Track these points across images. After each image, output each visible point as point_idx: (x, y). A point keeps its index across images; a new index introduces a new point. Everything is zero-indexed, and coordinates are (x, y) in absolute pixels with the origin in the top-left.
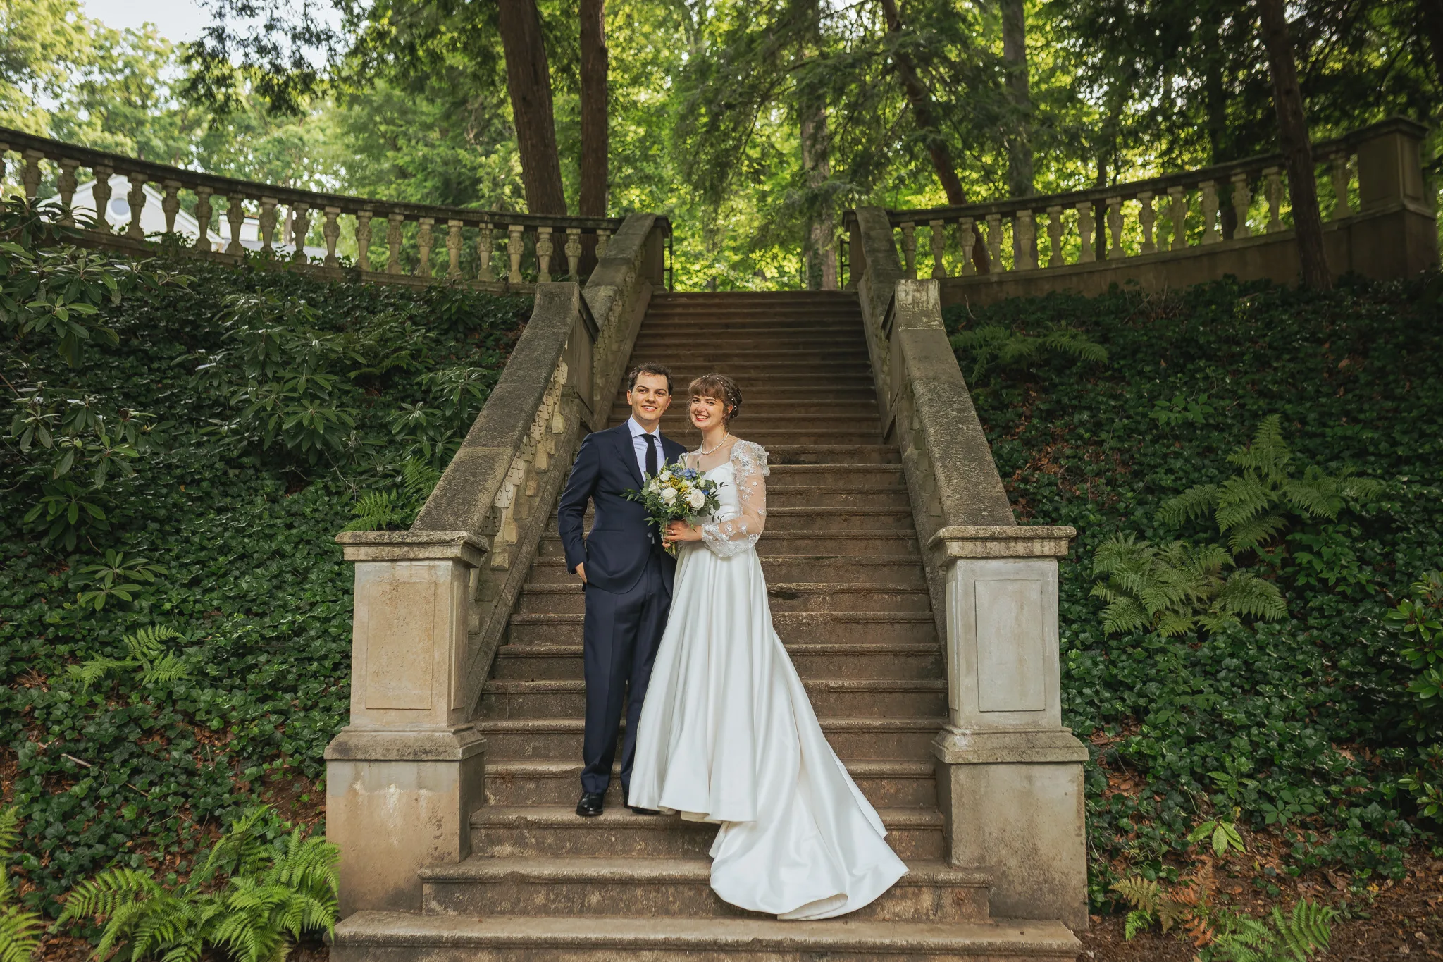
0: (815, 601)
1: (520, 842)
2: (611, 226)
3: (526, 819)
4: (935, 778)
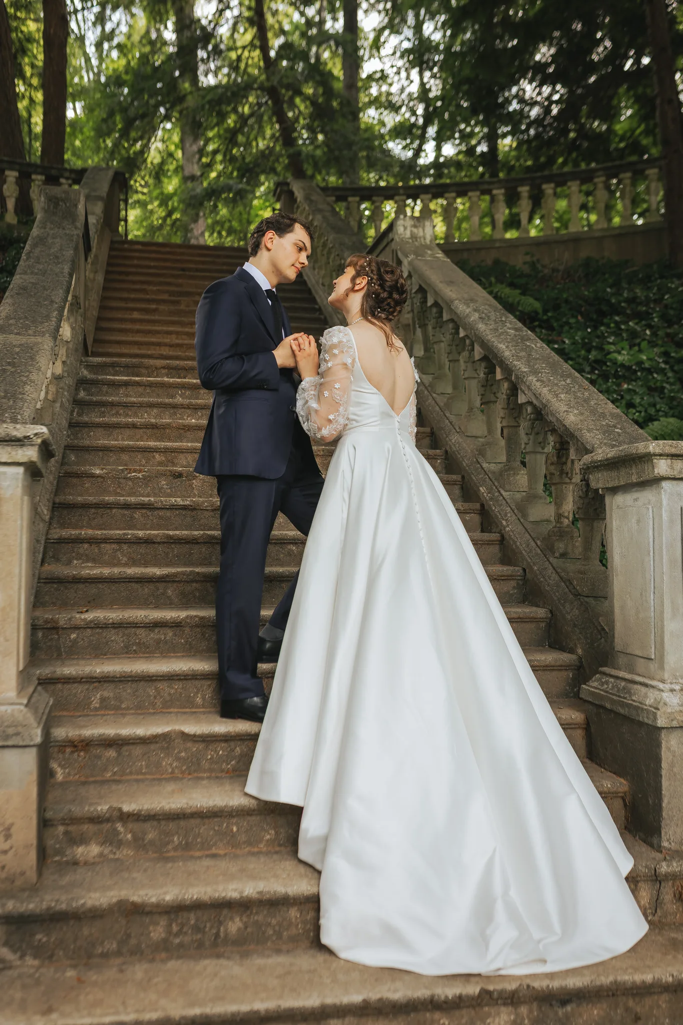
1: (112, 840)
2: (73, 176)
3: (120, 810)
4: (587, 728)
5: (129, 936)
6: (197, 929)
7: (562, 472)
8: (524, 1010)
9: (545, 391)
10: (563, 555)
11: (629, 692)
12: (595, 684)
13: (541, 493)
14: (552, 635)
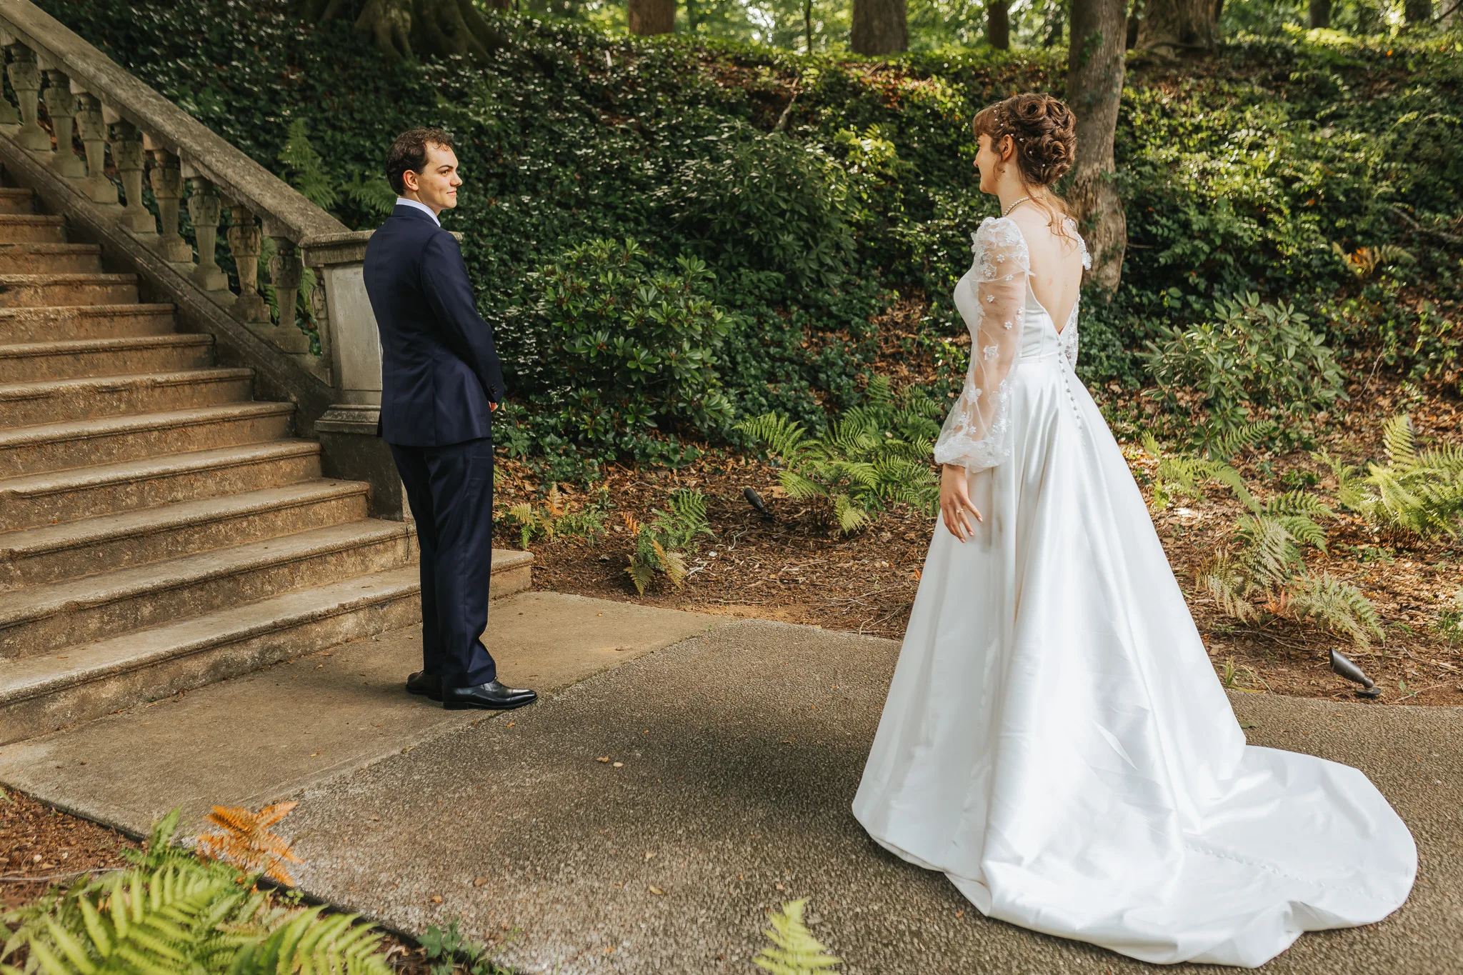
0: (26, 294)
3: (11, 552)
4: (322, 453)
5: (73, 629)
6: (122, 617)
7: (246, 246)
8: (361, 614)
9: (230, 172)
10: (255, 321)
11: (365, 417)
12: (328, 418)
13: (214, 263)
14: (257, 390)
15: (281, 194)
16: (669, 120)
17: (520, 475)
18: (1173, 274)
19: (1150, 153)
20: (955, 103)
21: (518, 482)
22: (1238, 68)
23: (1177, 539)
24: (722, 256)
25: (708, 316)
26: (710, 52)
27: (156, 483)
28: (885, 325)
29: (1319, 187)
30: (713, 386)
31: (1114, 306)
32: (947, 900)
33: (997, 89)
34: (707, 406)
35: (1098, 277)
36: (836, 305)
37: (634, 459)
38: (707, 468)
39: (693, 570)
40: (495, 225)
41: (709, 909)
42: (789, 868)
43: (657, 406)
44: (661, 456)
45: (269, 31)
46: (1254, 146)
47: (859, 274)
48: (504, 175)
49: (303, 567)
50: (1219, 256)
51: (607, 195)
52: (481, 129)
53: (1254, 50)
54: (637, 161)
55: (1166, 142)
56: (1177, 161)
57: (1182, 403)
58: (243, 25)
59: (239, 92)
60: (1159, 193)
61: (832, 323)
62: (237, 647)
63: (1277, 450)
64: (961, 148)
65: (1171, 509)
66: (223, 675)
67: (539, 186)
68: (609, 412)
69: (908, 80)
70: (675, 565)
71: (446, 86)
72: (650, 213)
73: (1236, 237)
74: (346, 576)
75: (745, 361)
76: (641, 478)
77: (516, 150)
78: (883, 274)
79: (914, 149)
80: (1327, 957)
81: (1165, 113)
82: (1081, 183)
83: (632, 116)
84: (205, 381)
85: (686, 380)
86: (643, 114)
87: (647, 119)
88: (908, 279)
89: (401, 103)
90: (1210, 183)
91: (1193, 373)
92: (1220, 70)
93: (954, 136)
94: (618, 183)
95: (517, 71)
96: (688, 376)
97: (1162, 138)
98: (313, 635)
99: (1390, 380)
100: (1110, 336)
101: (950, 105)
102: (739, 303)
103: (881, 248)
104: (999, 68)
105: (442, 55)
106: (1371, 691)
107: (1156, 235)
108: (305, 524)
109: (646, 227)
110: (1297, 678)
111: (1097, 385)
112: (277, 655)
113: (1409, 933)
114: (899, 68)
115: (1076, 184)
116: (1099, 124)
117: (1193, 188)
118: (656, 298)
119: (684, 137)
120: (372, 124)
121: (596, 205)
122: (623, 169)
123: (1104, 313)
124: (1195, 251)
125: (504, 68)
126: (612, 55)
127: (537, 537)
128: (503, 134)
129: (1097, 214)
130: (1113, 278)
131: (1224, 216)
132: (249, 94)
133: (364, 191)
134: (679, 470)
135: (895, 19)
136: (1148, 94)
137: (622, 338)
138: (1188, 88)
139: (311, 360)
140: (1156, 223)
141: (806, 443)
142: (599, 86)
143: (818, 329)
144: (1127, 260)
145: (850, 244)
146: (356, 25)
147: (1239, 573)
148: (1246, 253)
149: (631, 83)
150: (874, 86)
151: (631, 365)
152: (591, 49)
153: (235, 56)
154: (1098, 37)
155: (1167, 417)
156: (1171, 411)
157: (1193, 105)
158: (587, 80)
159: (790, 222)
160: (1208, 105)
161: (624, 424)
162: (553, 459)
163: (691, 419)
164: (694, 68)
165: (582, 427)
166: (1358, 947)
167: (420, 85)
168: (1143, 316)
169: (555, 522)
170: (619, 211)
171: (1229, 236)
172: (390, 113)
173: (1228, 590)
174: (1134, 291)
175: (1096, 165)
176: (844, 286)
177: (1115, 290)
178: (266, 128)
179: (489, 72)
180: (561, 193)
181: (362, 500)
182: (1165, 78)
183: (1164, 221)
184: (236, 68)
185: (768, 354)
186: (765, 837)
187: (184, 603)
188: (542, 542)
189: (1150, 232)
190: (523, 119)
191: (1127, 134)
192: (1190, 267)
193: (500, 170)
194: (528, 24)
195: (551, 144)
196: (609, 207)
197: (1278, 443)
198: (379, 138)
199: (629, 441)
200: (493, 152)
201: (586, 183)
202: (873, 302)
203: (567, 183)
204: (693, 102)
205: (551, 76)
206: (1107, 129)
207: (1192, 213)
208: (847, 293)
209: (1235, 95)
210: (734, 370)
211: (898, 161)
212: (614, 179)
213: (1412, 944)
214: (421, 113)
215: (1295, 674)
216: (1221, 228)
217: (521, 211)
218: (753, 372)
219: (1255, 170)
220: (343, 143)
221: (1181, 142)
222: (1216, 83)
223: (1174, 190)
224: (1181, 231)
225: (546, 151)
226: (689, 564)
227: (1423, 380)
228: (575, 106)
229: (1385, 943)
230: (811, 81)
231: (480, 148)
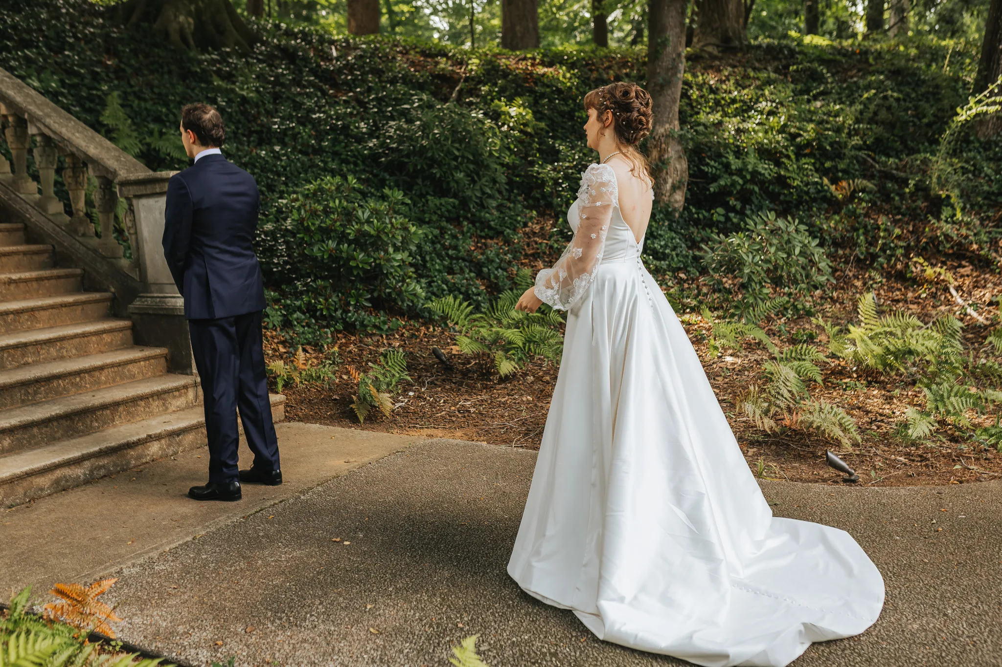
4: (133, 328)
7: (77, 182)
8: (163, 441)
9: (64, 130)
10: (84, 235)
11: (164, 302)
12: (137, 303)
13: (53, 195)
14: (86, 284)
15: (101, 146)
16: (377, 94)
17: (276, 341)
18: (719, 199)
19: (702, 117)
20: (573, 83)
21: (274, 346)
22: (759, 61)
23: (725, 377)
24: (415, 188)
25: (406, 229)
26: (404, 47)
27: (12, 351)
28: (527, 234)
29: (814, 140)
30: (410, 277)
31: (681, 220)
32: (574, 630)
33: (600, 74)
34: (406, 291)
35: (669, 201)
36: (493, 220)
37: (355, 328)
38: (407, 334)
39: (398, 405)
40: (255, 167)
41: (411, 642)
42: (466, 612)
43: (371, 292)
44: (375, 326)
45: (92, 30)
46: (771, 113)
47: (509, 200)
48: (262, 132)
49: (121, 409)
50: (750, 186)
51: (334, 146)
52: (244, 100)
53: (770, 47)
54: (355, 122)
55: (713, 110)
56: (720, 123)
57: (727, 286)
58: (72, 26)
59: (70, 73)
60: (709, 145)
61: (491, 233)
62: (73, 467)
63: (789, 316)
64: (577, 114)
65: (720, 357)
66: (62, 488)
67: (287, 140)
68: (338, 296)
69: (540, 67)
70: (385, 401)
71: (219, 70)
72: (364, 158)
73: (760, 174)
74: (151, 414)
75: (432, 260)
76: (361, 342)
77: (270, 114)
78: (525, 199)
79: (545, 114)
80: (828, 659)
81: (712, 91)
82: (657, 137)
83: (351, 91)
84: (48, 278)
85: (391, 273)
86: (358, 90)
87: (361, 93)
88: (542, 202)
89: (188, 81)
90: (743, 138)
91: (732, 265)
92: (747, 62)
93: (572, 106)
94: (342, 137)
95: (270, 59)
96: (392, 270)
97: (710, 107)
98: (129, 456)
99: (862, 269)
100: (678, 240)
101: (569, 84)
102: (427, 220)
103: (523, 181)
104: (601, 59)
105: (216, 48)
106: (853, 478)
107: (707, 173)
108: (122, 379)
109: (362, 167)
110: (804, 469)
111: (670, 274)
112: (102, 472)
113: (880, 641)
114: (534, 59)
115: (654, 138)
116: (669, 98)
117: (731, 141)
118: (369, 217)
119: (388, 106)
120: (167, 96)
121: (327, 152)
122: (345, 127)
123: (674, 225)
124: (734, 183)
125: (260, 57)
126: (336, 49)
127: (288, 384)
128: (260, 103)
129: (668, 159)
130: (680, 201)
131: (752, 160)
132: (77, 74)
133: (161, 143)
134: (387, 336)
135: (531, 25)
136: (700, 78)
137: (346, 245)
138: (726, 73)
139: (125, 263)
140: (708, 165)
141: (474, 316)
142: (327, 70)
143: (482, 237)
144: (688, 189)
145: (503, 179)
146: (155, 26)
147: (765, 400)
148: (767, 185)
149: (350, 68)
150: (517, 71)
151: (352, 263)
152: (322, 45)
153: (67, 47)
154: (667, 40)
155: (717, 295)
156: (720, 291)
157: (730, 85)
158: (319, 66)
159: (461, 164)
160: (740, 85)
161: (349, 304)
162: (299, 329)
163: (395, 300)
164: (394, 58)
165: (319, 307)
166: (847, 652)
167: (201, 68)
168: (700, 227)
169: (301, 373)
170: (343, 157)
171: (755, 173)
172: (180, 89)
173: (758, 412)
174: (694, 210)
175: (667, 126)
176: (499, 208)
177: (681, 209)
178: (90, 98)
179: (250, 60)
180: (302, 145)
181: (163, 361)
182: (711, 67)
183: (712, 163)
184: (68, 56)
185: (447, 255)
186: (450, 591)
187: (34, 436)
188: (292, 388)
189: (703, 170)
190: (275, 93)
191: (687, 104)
192: (730, 194)
193: (259, 128)
194: (277, 27)
195: (294, 110)
196: (336, 154)
197: (789, 311)
198: (172, 106)
199: (352, 316)
200: (254, 116)
201: (320, 137)
202: (519, 218)
203: (306, 137)
204: (393, 81)
205: (294, 63)
206: (674, 101)
207: (731, 158)
208: (501, 212)
209: (758, 78)
210: (424, 266)
211: (534, 122)
212: (339, 135)
213: (882, 648)
214: (202, 88)
215: (804, 467)
216: (750, 168)
217: (274, 157)
218: (437, 267)
219: (772, 129)
220: (146, 109)
221: (723, 110)
222: (745, 71)
223: (718, 142)
224: (723, 170)
225: (291, 115)
226: (395, 401)
227: (883, 268)
228: (311, 84)
229: (865, 648)
230: (474, 68)
231: (244, 113)
